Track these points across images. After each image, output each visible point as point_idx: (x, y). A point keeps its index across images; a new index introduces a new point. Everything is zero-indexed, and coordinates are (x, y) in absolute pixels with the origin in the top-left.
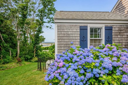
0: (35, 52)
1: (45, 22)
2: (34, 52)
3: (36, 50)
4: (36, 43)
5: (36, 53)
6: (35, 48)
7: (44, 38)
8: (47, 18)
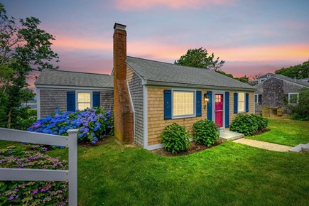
0: (9, 121)
1: (31, 69)
2: (7, 120)
3: (12, 117)
4: (12, 105)
5: (11, 122)
6: (10, 114)
7: (33, 93)
8: (36, 63)
